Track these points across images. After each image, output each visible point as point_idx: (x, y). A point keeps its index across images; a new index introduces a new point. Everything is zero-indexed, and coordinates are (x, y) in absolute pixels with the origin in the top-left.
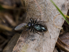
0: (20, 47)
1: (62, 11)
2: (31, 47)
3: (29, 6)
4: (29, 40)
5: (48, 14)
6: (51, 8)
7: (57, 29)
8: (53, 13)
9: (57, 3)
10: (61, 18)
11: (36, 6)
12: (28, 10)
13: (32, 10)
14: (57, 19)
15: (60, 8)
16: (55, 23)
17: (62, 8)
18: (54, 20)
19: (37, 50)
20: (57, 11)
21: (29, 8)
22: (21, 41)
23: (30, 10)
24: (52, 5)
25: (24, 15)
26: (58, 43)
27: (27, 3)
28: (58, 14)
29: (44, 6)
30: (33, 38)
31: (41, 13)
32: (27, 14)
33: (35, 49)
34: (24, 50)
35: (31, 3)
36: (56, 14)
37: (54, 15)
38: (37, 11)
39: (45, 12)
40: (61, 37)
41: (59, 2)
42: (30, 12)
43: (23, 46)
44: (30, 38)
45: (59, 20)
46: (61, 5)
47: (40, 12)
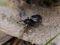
0: (13, 1)
1: (49, 43)
2: (13, 13)
3: (54, 11)
4: (21, 11)
5: (46, 29)
6: (52, 32)
7: (32, 39)
8: (48, 34)
9: (58, 39)
10: (42, 42)
11: (55, 18)
12: (51, 9)
13: (50, 14)
14: (42, 38)
15: (52, 42)
16: (37, 37)
17: (53, 44)
18: (40, 35)
19: (10, 19)
20: (49, 39)
21: (52, 11)
22: (19, 3)
23: (50, 12)
24: (56, 33)
25: (45, 5)
26: (17, 40)
27: (57, 8)
28: (47, 40)
29: (55, 26)
30: (22, 14)
31: (47, 22)
32: (46, 9)
33: (11, 17)
34: (10, 5)
35: (57, 13)
36: (46, 38)
37: (45, 36)
38: (49, 18)
39: (49, 27)
40: (23, 43)
41: (59, 40)
42: (49, 12)
43: (14, 5)
44: (22, 12)
45: (41, 41)
46: (56, 42)
47: (49, 22)
